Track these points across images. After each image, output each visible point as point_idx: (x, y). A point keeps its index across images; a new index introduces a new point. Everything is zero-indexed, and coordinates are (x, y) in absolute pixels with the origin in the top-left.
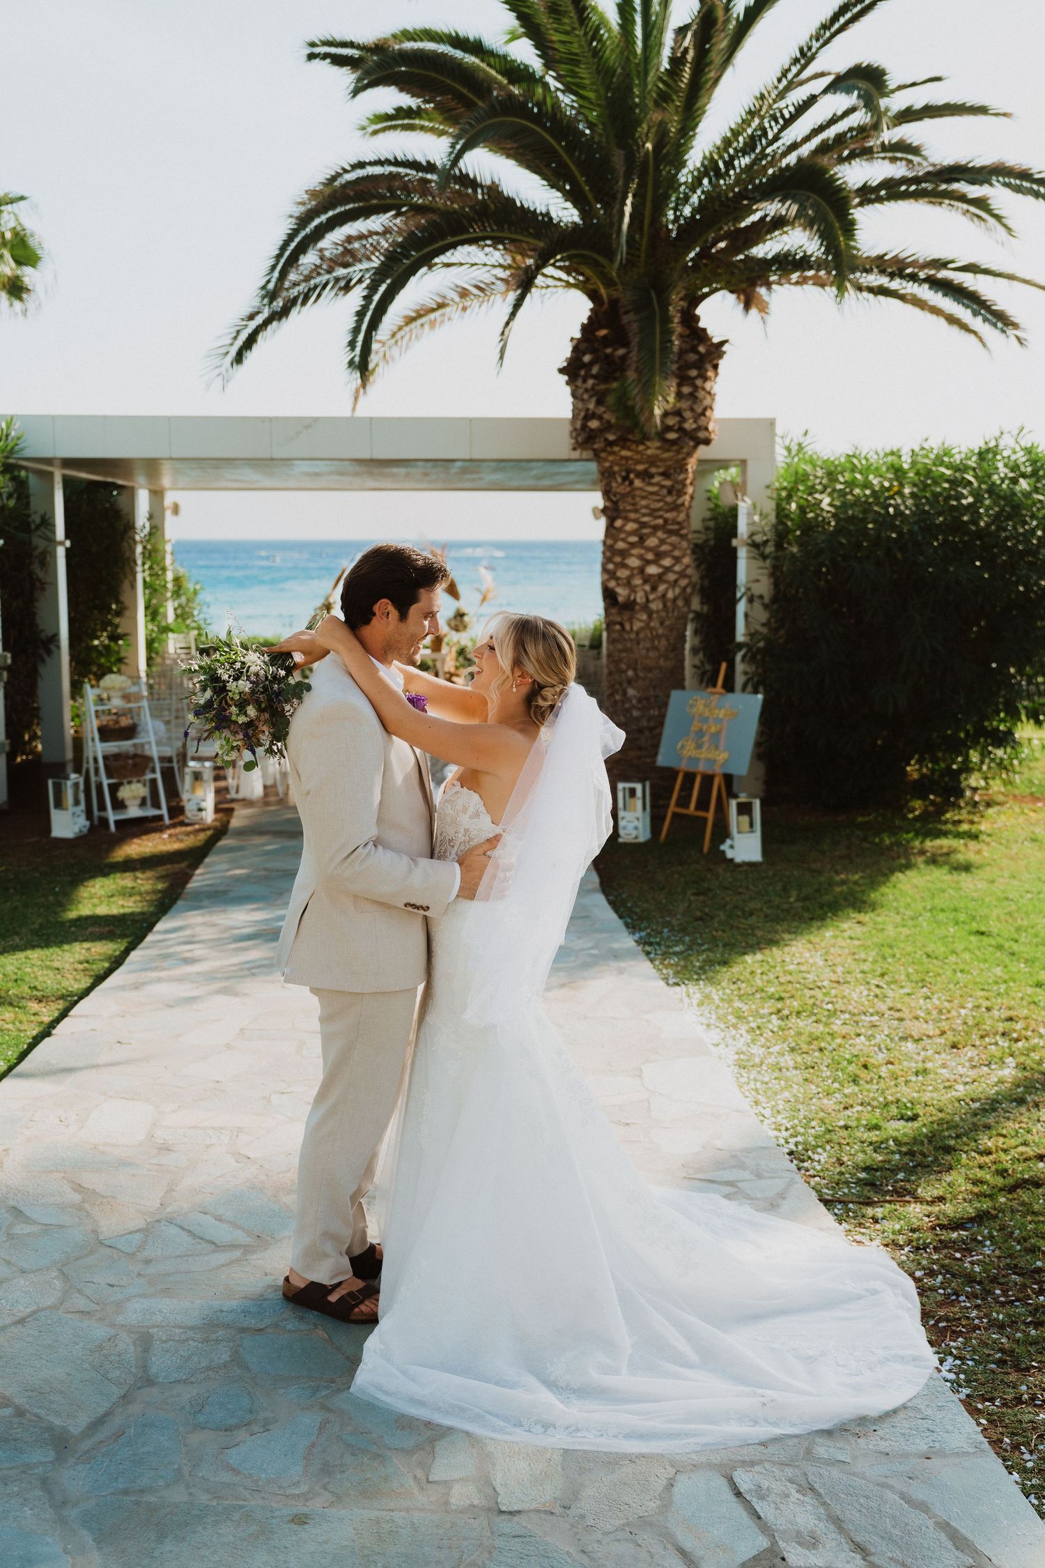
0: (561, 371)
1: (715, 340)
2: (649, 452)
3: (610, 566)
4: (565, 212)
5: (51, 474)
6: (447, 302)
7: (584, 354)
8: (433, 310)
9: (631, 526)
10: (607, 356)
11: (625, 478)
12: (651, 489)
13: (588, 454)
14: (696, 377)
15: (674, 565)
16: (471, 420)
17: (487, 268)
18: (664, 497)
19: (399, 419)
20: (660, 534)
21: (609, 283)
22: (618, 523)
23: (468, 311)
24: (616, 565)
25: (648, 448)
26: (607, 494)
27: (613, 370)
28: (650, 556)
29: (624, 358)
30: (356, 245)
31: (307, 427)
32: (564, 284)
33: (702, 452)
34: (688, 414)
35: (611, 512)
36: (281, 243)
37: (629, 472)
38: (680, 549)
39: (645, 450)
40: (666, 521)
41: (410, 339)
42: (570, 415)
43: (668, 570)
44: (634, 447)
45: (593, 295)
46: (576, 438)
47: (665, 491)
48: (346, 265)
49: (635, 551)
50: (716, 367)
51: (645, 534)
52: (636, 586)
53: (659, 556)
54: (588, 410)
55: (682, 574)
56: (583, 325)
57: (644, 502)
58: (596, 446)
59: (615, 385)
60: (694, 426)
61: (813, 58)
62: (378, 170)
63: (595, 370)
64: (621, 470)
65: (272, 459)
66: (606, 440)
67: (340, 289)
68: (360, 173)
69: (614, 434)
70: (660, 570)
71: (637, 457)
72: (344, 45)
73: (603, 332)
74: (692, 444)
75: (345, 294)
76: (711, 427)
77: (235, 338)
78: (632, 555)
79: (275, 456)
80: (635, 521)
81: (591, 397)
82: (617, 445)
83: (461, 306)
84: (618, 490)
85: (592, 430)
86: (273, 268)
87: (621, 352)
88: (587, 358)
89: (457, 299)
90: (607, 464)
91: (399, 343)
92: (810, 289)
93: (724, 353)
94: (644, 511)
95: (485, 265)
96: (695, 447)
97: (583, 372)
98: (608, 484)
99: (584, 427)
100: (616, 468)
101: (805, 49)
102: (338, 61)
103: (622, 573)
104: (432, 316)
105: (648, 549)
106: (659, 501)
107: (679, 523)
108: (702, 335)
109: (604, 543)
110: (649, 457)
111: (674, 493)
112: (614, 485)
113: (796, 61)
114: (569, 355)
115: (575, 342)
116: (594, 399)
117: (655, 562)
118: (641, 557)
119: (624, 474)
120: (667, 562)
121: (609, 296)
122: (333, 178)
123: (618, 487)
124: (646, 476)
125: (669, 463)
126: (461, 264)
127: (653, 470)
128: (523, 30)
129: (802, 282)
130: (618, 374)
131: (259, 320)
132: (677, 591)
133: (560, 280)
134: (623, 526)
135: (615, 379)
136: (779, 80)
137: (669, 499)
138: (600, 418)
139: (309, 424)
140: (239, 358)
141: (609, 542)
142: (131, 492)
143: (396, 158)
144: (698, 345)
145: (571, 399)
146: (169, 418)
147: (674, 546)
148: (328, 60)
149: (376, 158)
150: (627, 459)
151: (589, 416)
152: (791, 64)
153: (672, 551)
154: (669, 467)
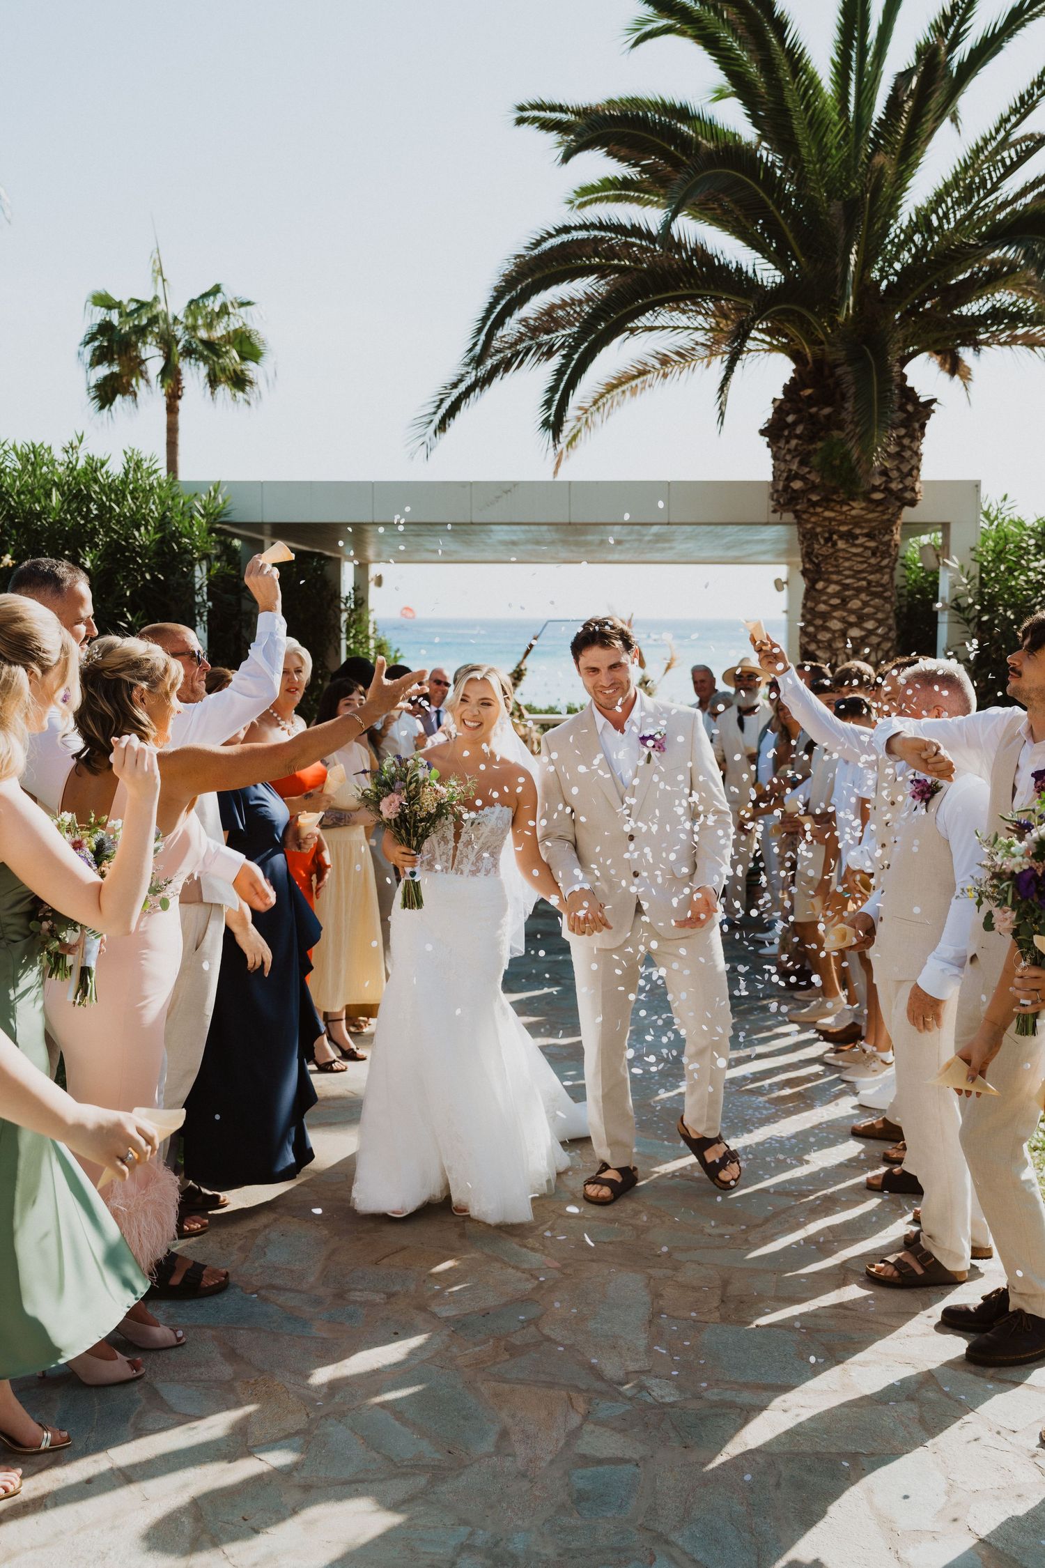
0: (763, 432)
1: (922, 400)
2: (854, 512)
3: (811, 629)
4: (768, 274)
5: (262, 542)
6: (648, 368)
7: (788, 414)
8: (634, 377)
9: (833, 588)
10: (811, 415)
11: (828, 540)
12: (854, 550)
13: (789, 517)
14: (903, 437)
15: (877, 628)
16: (669, 483)
17: (691, 331)
18: (869, 558)
19: (597, 483)
20: (863, 596)
21: (815, 342)
22: (820, 585)
23: (669, 377)
24: (816, 627)
25: (853, 508)
26: (808, 555)
27: (817, 429)
28: (852, 619)
29: (828, 417)
30: (561, 313)
31: (506, 492)
32: (766, 346)
33: (908, 514)
34: (894, 474)
35: (814, 571)
36: (487, 305)
37: (831, 533)
38: (883, 611)
39: (850, 510)
40: (869, 583)
41: (612, 405)
42: (770, 478)
43: (871, 632)
44: (838, 508)
45: (796, 356)
46: (778, 501)
47: (869, 553)
48: (548, 332)
49: (835, 614)
50: (923, 426)
51: (848, 597)
52: (838, 649)
53: (862, 618)
54: (790, 470)
55: (885, 638)
56: (785, 386)
57: (847, 564)
58: (798, 507)
59: (820, 445)
60: (901, 486)
61: (1032, 108)
62: (582, 234)
63: (799, 430)
64: (824, 531)
65: (472, 524)
66: (809, 500)
67: (543, 354)
68: (565, 238)
69: (819, 495)
70: (863, 633)
71: (843, 517)
72: (553, 108)
73: (808, 392)
74: (898, 504)
75: (547, 360)
76: (918, 486)
77: (439, 407)
78: (835, 618)
79: (474, 521)
80: (837, 583)
81: (793, 457)
82: (821, 506)
83: (662, 372)
84: (820, 552)
85: (794, 491)
86: (480, 330)
87: (827, 411)
88: (790, 419)
89: (658, 366)
90: (809, 526)
91: (601, 410)
92: (1020, 350)
93: (933, 411)
94: (847, 573)
95: (688, 328)
96: (901, 508)
97: (786, 433)
98: (808, 546)
99: (787, 488)
100: (819, 530)
101: (1026, 98)
102: (546, 126)
103: (824, 636)
104: (633, 383)
105: (851, 612)
106: (861, 562)
107: (882, 585)
108: (910, 394)
109: (804, 606)
110: (853, 517)
111: (878, 554)
112: (816, 546)
113: (1015, 111)
114: (770, 416)
115: (777, 403)
116: (797, 460)
117: (858, 625)
118: (843, 620)
119: (827, 535)
120: (870, 625)
121: (813, 354)
122: (538, 244)
123: (820, 548)
124: (850, 537)
125: (874, 524)
126: (664, 328)
127: (858, 531)
128: (732, 89)
129: (1013, 341)
130: (822, 434)
131: (462, 387)
132: (880, 654)
133: (763, 341)
134: (825, 588)
135: (821, 439)
136: (997, 131)
137: (873, 561)
138: (803, 478)
139: (508, 489)
140: (442, 426)
141: (809, 604)
142: (337, 563)
143: (601, 222)
144: (906, 404)
145: (772, 462)
146: (373, 484)
147: (878, 609)
148: (537, 125)
149: (582, 223)
150: (830, 519)
151: (791, 477)
152: (1011, 114)
153: (876, 613)
154: (874, 528)
